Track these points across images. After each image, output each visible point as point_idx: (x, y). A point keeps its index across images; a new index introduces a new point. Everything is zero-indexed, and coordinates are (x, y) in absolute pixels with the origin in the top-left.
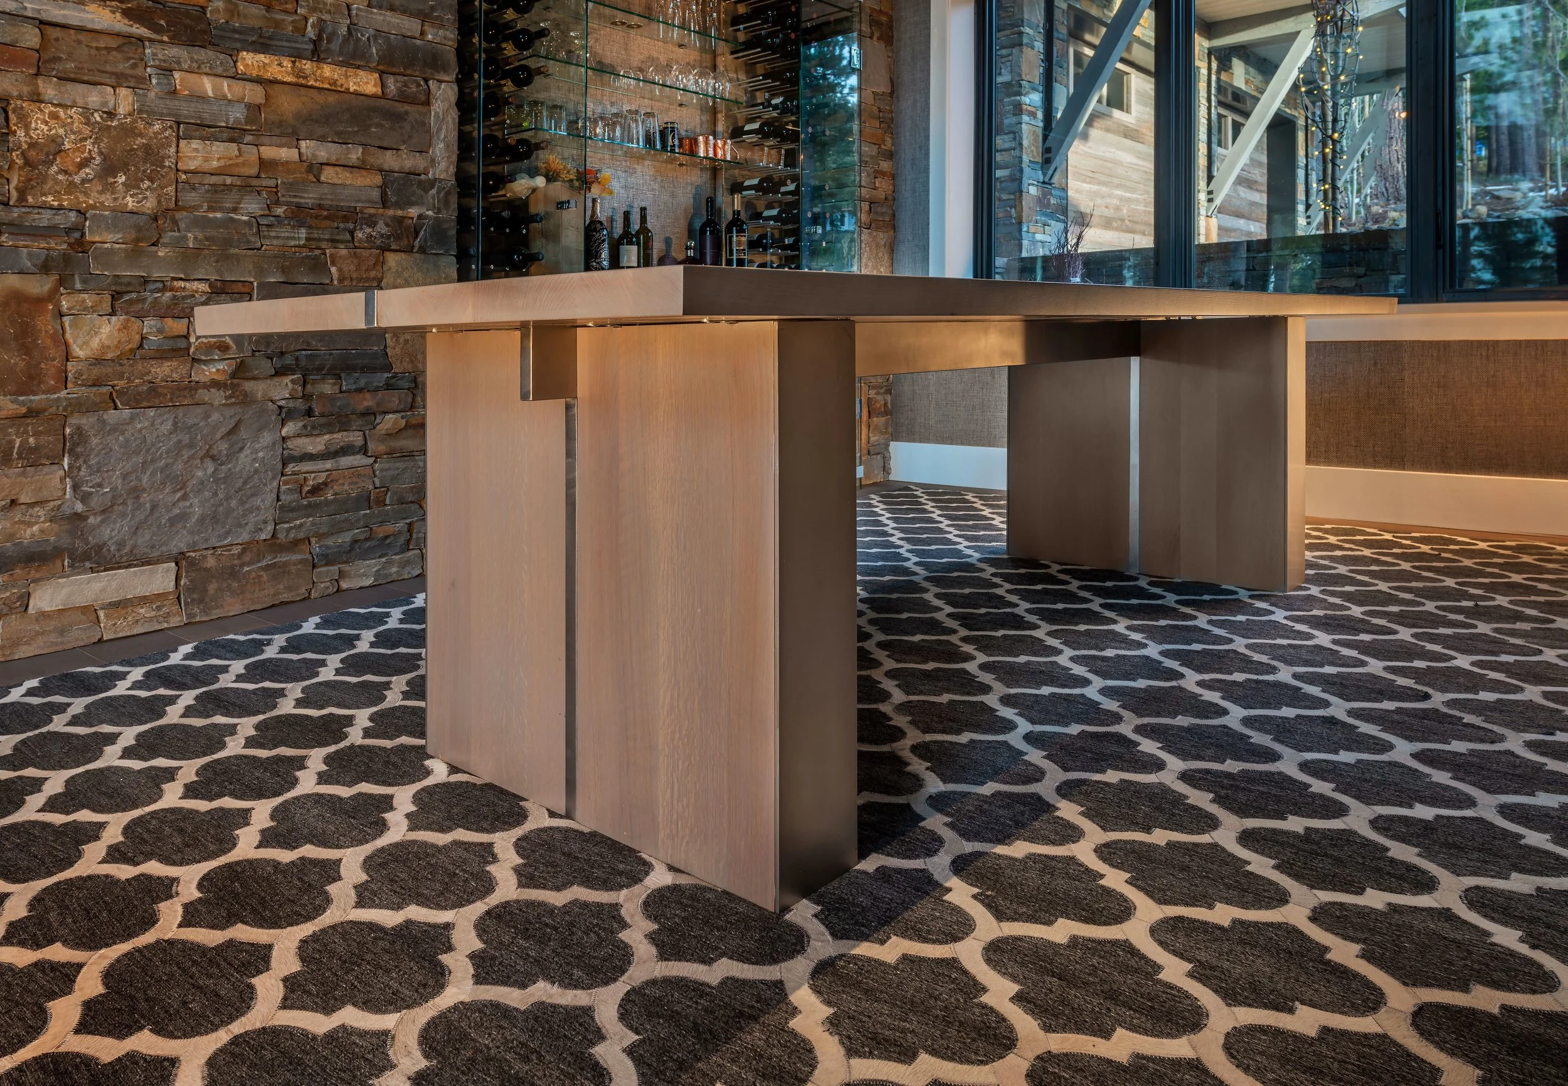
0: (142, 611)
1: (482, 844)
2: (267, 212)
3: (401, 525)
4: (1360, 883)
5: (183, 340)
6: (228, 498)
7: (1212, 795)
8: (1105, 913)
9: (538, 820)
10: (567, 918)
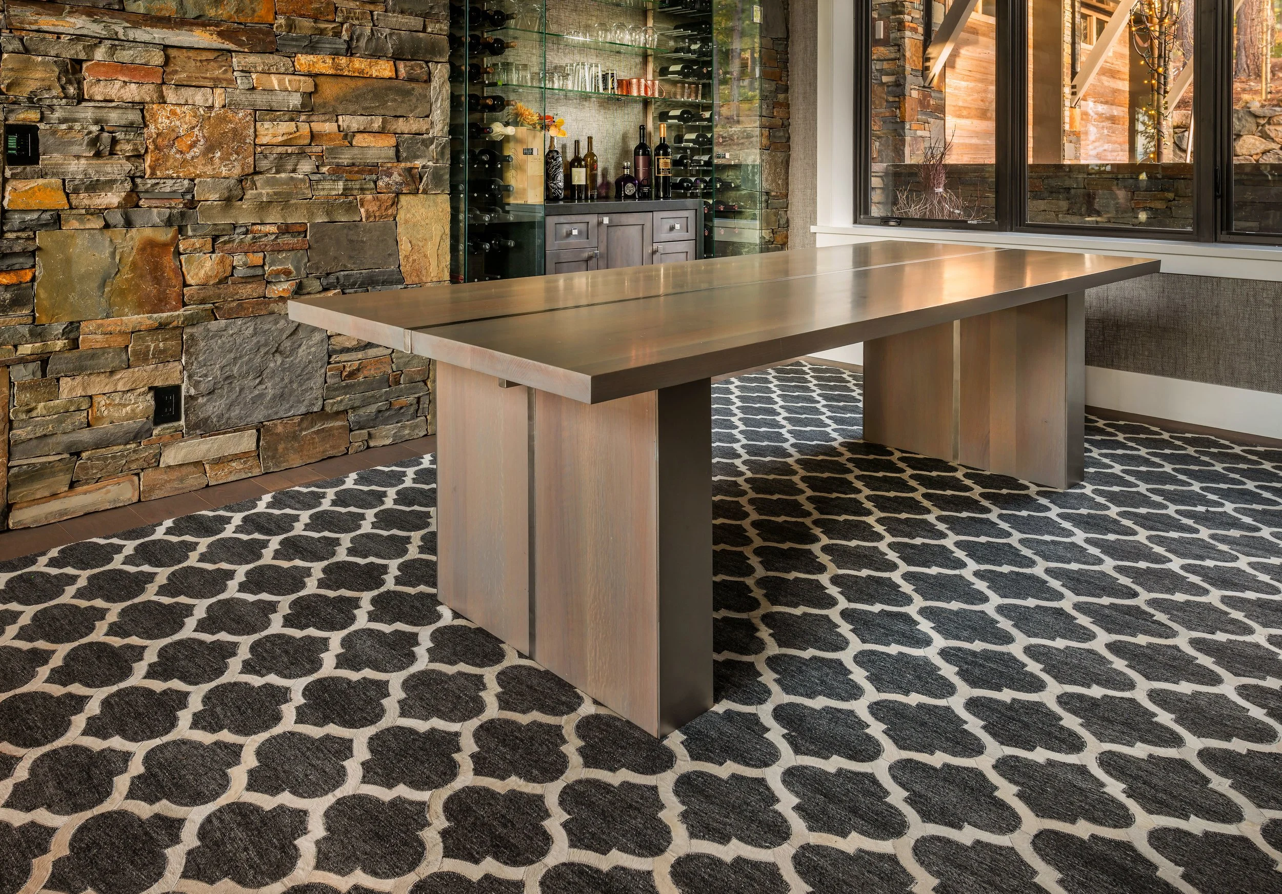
0: (234, 464)
1: (476, 675)
2: (316, 171)
3: (412, 399)
4: (1034, 742)
5: (260, 269)
6: (291, 382)
7: (957, 669)
8: (864, 753)
9: (511, 660)
10: (529, 733)
